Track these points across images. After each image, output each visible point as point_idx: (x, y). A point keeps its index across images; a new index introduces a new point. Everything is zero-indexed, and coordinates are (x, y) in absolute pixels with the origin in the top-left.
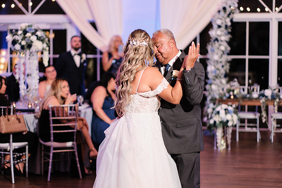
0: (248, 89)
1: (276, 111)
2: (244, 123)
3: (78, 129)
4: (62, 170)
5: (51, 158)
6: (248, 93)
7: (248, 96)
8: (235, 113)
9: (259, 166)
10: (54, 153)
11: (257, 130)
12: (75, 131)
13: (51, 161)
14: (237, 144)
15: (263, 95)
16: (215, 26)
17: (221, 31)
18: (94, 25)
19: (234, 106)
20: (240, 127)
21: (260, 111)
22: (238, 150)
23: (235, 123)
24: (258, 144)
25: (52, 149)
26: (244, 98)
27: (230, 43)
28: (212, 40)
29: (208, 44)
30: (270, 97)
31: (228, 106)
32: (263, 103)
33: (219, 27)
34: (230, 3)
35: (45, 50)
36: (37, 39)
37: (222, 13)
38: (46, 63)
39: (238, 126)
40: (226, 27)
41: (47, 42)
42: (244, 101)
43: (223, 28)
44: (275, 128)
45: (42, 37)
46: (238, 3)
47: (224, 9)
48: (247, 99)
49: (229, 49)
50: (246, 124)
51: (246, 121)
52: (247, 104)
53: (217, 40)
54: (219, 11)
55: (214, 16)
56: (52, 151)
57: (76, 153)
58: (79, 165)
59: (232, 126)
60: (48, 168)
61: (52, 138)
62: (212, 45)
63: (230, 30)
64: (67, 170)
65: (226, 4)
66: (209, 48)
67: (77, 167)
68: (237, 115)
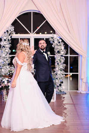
16: (3, 40)
17: (6, 42)
31: (9, 79)
37: (6, 33)
40: (8, 40)
47: (7, 31)
49: (10, 51)
53: (4, 47)
63: (10, 42)
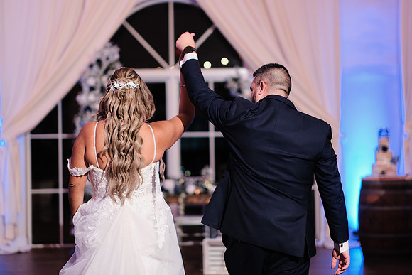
1: (182, 212)
16: (86, 89)
17: (96, 96)
28: (82, 109)
29: (75, 115)
30: (172, 192)
33: (92, 89)
34: (107, 52)
37: (96, 68)
40: (102, 89)
43: (98, 91)
44: (180, 240)
46: (120, 53)
47: (99, 62)
53: (88, 109)
54: (91, 66)
55: (84, 73)
62: (82, 117)
65: (102, 55)
66: (78, 121)
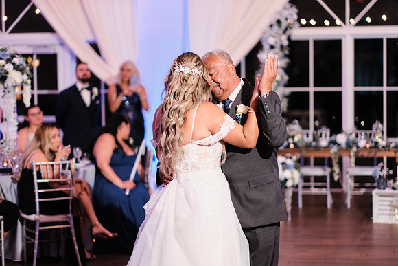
0: (314, 135)
1: (353, 165)
2: (309, 181)
3: (75, 195)
4: (53, 254)
5: (37, 237)
6: (314, 140)
7: (314, 144)
8: (297, 168)
9: (331, 242)
10: (40, 231)
11: (327, 192)
12: (71, 198)
13: (36, 241)
14: (300, 212)
15: (334, 143)
16: (266, 47)
17: (276, 54)
18: (95, 47)
19: (295, 158)
20: (305, 187)
21: (331, 165)
22: (301, 220)
23: (296, 182)
24: (329, 212)
25: (38, 225)
26: (308, 146)
27: (287, 70)
28: (262, 67)
30: (344, 145)
31: (287, 158)
32: (335, 153)
33: (272, 47)
34: (286, 13)
35: (26, 83)
36: (14, 68)
37: (276, 27)
38: (27, 103)
39: (300, 186)
40: (282, 47)
41: (29, 72)
42: (307, 151)
43: (277, 50)
44: (352, 189)
45: (21, 65)
46: (298, 14)
47: (279, 22)
48: (312, 149)
49: (286, 78)
50: (312, 184)
51: (312, 179)
52: (312, 156)
54: (271, 26)
55: (264, 33)
56: (38, 228)
57: (73, 230)
58: (76, 247)
59: (293, 186)
60: (33, 252)
61: (38, 210)
63: (287, 52)
64: (61, 254)
65: (281, 15)
67: (75, 250)
68: (299, 170)
